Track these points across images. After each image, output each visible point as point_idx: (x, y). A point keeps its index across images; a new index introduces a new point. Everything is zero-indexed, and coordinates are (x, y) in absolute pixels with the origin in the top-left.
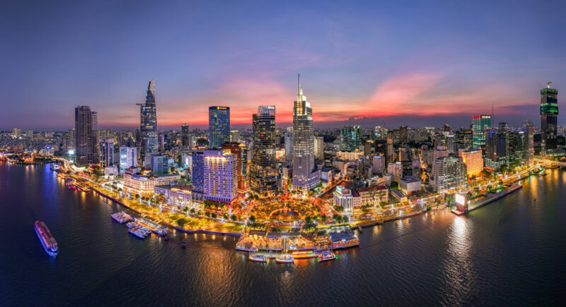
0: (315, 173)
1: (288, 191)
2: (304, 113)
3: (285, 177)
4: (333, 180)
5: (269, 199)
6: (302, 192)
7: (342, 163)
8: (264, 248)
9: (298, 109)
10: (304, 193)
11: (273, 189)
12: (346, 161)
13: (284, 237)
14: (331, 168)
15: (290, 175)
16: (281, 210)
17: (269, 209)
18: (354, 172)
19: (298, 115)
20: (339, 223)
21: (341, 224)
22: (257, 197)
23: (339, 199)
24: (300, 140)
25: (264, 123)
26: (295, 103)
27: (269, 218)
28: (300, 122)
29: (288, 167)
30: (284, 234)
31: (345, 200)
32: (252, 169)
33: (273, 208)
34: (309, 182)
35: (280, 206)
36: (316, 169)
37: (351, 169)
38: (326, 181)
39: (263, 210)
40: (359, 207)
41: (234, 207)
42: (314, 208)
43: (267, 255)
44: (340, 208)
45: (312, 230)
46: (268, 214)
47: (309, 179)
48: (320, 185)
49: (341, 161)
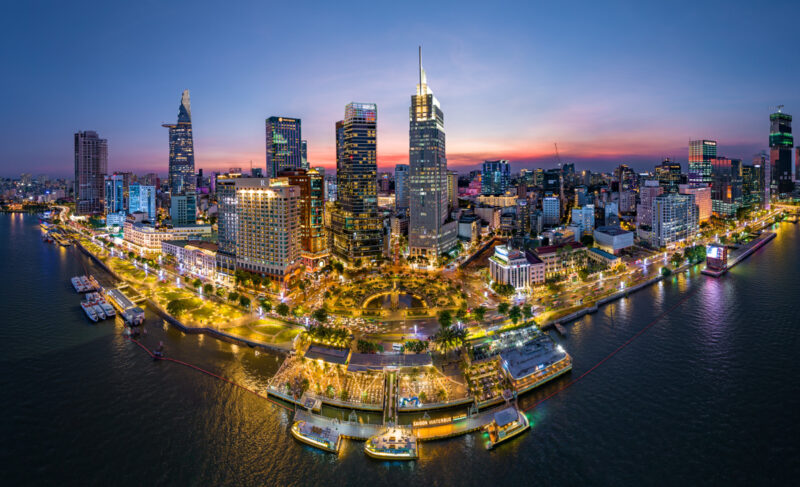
0: (448, 225)
1: (401, 256)
2: (429, 116)
3: (395, 235)
4: (479, 237)
5: (365, 271)
6: (426, 259)
7: (491, 210)
8: (337, 402)
9: (419, 110)
10: (431, 261)
11: (373, 253)
12: (496, 208)
13: (391, 368)
14: (474, 217)
15: (405, 231)
16: (386, 294)
17: (363, 292)
18: (513, 224)
19: (419, 120)
20: (515, 321)
21: (518, 324)
22: (340, 269)
23: (502, 271)
24: (422, 165)
25: (356, 135)
26: (414, 99)
27: (360, 312)
28: (422, 133)
29: (400, 217)
30: (389, 361)
31: (514, 272)
32: (335, 219)
33: (370, 290)
34: (440, 240)
35: (385, 285)
36: (449, 220)
37: (505, 219)
38: (468, 240)
39: (349, 295)
40: (542, 283)
41: (290, 287)
42: (452, 291)
43: (342, 428)
44: (508, 289)
45: (457, 345)
46: (359, 304)
47: (439, 236)
48: (458, 247)
49: (489, 207)
